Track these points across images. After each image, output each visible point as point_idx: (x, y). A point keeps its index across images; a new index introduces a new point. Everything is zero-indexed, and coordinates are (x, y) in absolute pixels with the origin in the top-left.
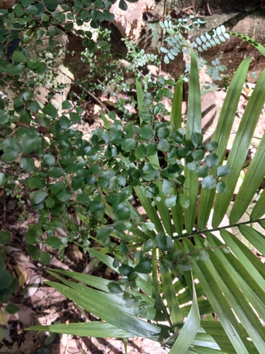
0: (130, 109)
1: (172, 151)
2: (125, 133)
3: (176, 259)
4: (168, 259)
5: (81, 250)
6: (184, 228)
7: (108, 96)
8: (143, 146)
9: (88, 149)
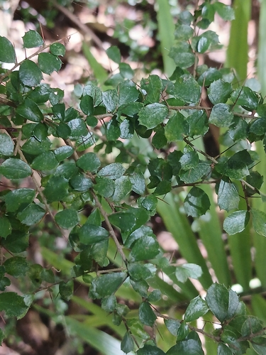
0: (140, 38)
1: (238, 127)
2: (144, 92)
3: (248, 336)
4: (232, 335)
5: (45, 320)
6: (254, 275)
7: (96, 13)
8: (181, 116)
9: (75, 123)
